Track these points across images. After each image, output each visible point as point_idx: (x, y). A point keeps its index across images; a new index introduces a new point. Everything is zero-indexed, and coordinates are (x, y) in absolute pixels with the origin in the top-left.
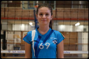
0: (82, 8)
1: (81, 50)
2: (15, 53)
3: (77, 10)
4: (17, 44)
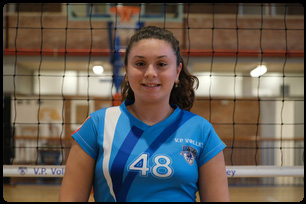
0: (274, 16)
1: (271, 162)
2: (44, 175)
3: (257, 20)
4: (50, 140)
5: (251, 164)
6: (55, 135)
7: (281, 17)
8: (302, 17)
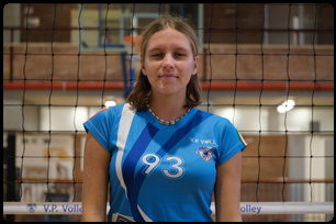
0: (303, 46)
1: (301, 199)
2: (54, 212)
3: (284, 50)
4: (58, 182)
5: (278, 200)
6: (63, 177)
7: (310, 47)
8: (332, 47)
